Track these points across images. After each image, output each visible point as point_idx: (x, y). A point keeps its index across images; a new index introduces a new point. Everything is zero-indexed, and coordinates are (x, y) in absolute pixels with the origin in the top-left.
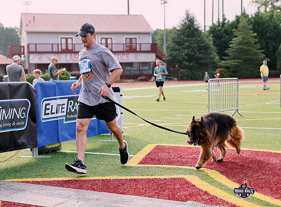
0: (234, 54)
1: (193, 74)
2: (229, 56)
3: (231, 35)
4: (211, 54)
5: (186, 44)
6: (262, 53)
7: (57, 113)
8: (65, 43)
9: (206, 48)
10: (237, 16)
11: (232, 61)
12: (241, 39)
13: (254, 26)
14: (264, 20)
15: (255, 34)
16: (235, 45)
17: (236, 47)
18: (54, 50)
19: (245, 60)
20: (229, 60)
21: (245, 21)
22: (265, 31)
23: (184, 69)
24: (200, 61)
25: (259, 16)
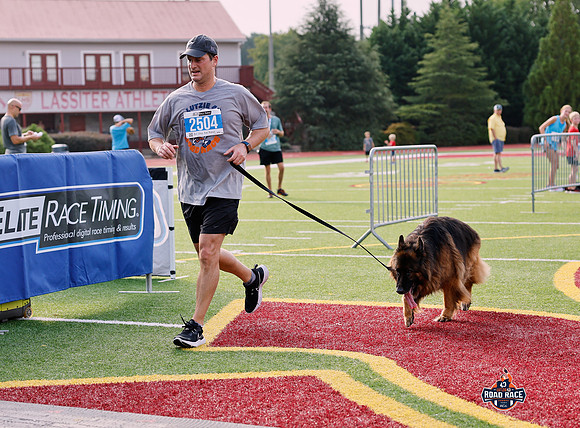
0: (429, 91)
1: (336, 135)
2: (416, 95)
3: (421, 47)
4: (376, 90)
5: (320, 67)
6: (491, 87)
7: (19, 230)
8: (39, 65)
9: (366, 76)
10: (433, 5)
11: (425, 106)
12: (443, 57)
13: (471, 28)
14: (494, 12)
15: (475, 45)
16: (430, 70)
17: (431, 75)
18: (14, 83)
19: (454, 104)
20: (418, 103)
21: (451, 14)
22: (496, 39)
23: (315, 125)
24: (352, 107)
25: (484, 5)
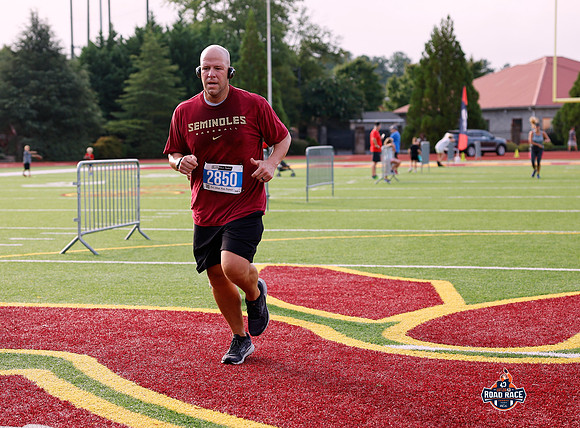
0: (134, 107)
1: (48, 147)
2: (123, 111)
3: (127, 67)
4: (86, 106)
5: (33, 83)
9: (76, 93)
10: (137, 29)
11: (130, 121)
12: (147, 77)
13: (172, 51)
14: (193, 38)
15: (175, 68)
16: (136, 88)
17: (137, 93)
19: (157, 121)
20: (124, 118)
21: (154, 38)
22: (194, 62)
23: (28, 137)
24: (63, 121)
25: (183, 31)
